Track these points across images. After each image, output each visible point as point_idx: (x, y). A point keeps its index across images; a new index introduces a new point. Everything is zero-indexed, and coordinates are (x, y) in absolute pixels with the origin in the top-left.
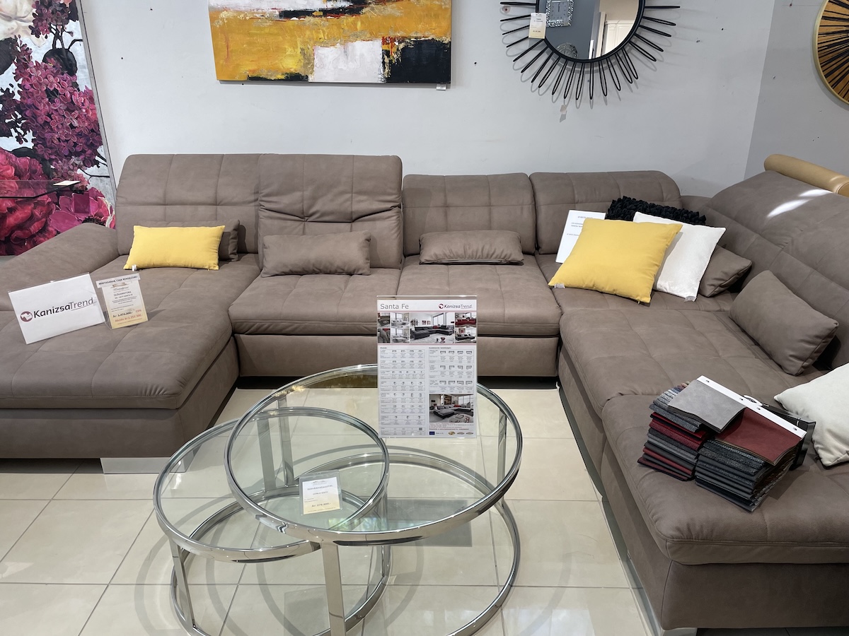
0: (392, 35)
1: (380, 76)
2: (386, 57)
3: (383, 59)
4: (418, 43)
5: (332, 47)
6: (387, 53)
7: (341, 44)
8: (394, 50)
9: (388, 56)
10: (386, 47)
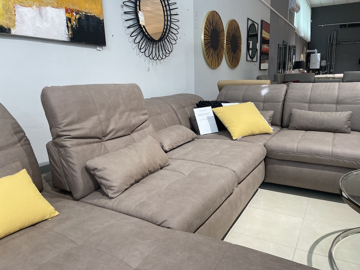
0: (72, 7)
1: (66, 36)
2: (69, 22)
3: (67, 23)
4: (87, 17)
5: (30, 8)
6: (69, 20)
7: (37, 7)
8: (73, 18)
9: (70, 23)
10: (68, 15)
